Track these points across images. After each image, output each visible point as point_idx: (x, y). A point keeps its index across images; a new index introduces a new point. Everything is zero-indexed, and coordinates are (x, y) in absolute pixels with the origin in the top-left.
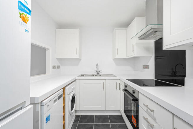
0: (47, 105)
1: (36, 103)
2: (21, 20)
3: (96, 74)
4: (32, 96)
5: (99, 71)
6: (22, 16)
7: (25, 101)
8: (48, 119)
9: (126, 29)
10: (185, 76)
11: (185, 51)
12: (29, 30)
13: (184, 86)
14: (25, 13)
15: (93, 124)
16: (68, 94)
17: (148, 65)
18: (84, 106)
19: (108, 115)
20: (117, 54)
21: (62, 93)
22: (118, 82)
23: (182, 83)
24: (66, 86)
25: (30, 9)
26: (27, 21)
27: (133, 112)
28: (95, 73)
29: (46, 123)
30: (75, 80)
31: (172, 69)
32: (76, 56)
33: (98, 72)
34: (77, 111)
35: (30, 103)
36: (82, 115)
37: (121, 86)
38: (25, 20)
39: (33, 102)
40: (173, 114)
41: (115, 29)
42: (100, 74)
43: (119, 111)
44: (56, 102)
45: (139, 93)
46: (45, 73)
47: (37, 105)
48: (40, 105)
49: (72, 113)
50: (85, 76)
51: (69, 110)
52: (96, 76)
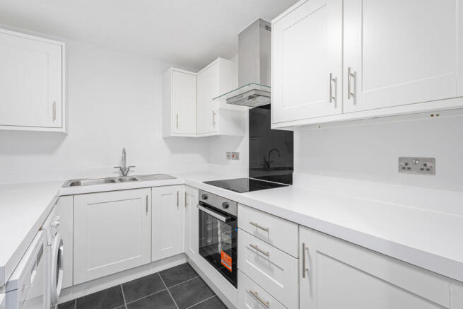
3: (117, 175)
5: (127, 166)
9: (195, 74)
10: (292, 169)
11: (292, 132)
13: (291, 184)
15: (124, 307)
17: (237, 151)
18: (89, 270)
19: (157, 273)
20: (177, 126)
22: (182, 190)
23: (288, 181)
27: (220, 245)
28: (114, 173)
31: (265, 158)
32: (57, 125)
33: (124, 171)
36: (78, 299)
37: (189, 198)
40: (299, 225)
41: (172, 68)
42: (130, 174)
45: (239, 206)
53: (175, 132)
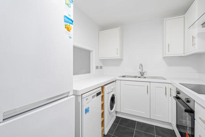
0: (86, 98)
1: (78, 95)
2: (66, 30)
3: (140, 75)
4: (75, 88)
5: (143, 72)
6: (67, 26)
7: (69, 92)
8: (87, 111)
9: (183, 16)
12: (72, 37)
14: (68, 24)
15: (134, 130)
16: (107, 93)
18: (125, 109)
19: (154, 126)
20: (169, 50)
21: (101, 91)
22: (169, 86)
24: (105, 85)
25: (73, 20)
26: (71, 29)
27: (188, 128)
28: (138, 74)
29: (86, 113)
30: (116, 81)
33: (142, 74)
34: (118, 113)
35: (72, 94)
36: (122, 118)
37: (173, 92)
38: (68, 29)
39: (76, 94)
41: (165, 19)
42: (145, 76)
43: (170, 124)
44: (94, 98)
45: (195, 103)
46: (89, 72)
47: (79, 97)
48: (80, 97)
49: (112, 113)
50: (127, 77)
51: (108, 109)
52: (139, 77)
53: (168, 54)
